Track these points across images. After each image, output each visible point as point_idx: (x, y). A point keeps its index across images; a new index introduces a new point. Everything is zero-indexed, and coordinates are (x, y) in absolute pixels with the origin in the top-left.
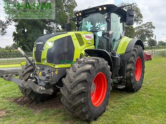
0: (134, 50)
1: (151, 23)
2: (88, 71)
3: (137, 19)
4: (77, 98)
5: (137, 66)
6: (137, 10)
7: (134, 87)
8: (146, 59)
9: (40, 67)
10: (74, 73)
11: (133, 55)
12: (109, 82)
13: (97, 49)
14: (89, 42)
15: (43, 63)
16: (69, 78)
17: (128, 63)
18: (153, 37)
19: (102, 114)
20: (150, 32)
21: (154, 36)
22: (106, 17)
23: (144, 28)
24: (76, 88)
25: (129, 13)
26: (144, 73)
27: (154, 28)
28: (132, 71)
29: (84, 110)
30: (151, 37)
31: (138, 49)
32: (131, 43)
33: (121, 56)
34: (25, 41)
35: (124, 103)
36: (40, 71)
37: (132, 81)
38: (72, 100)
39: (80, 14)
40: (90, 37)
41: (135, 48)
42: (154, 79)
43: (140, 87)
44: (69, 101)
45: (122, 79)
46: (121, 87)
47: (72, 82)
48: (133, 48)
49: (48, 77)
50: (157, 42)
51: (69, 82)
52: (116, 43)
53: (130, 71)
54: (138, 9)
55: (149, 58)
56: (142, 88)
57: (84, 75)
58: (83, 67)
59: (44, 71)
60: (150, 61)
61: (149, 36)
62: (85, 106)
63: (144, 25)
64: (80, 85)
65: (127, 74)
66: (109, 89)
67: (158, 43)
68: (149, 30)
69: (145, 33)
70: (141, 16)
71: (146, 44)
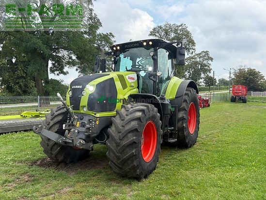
0: (186, 94)
1: (207, 53)
2: (139, 119)
3: (188, 47)
4: (128, 150)
5: (190, 114)
6: (187, 34)
7: (187, 141)
8: (202, 105)
9: (77, 116)
10: (122, 122)
11: (185, 101)
12: (159, 133)
13: (140, 94)
14: (133, 84)
15: (82, 111)
16: (117, 128)
17: (179, 110)
18: (210, 72)
19: (152, 171)
20: (206, 66)
21: (212, 71)
22: (152, 54)
23: (198, 60)
24: (126, 139)
25: (179, 51)
26: (199, 123)
27: (212, 59)
28: (184, 121)
29: (135, 164)
30: (208, 73)
31: (191, 92)
32: (183, 86)
33: (171, 101)
34: (12, 77)
35: (176, 160)
36: (78, 121)
37: (185, 133)
38: (121, 153)
39: (118, 48)
40: (133, 79)
41: (187, 92)
42: (212, 131)
43: (195, 142)
44: (117, 154)
45: (173, 130)
46: (172, 141)
47: (120, 132)
48: (185, 92)
49: (88, 128)
50: (217, 80)
51: (117, 133)
52: (164, 85)
53: (183, 120)
54: (188, 32)
55: (206, 104)
56: (197, 144)
57: (134, 124)
58: (133, 114)
59: (83, 121)
60: (208, 108)
61: (205, 71)
62: (136, 159)
63: (197, 55)
64: (130, 135)
65: (179, 125)
66: (160, 142)
67: (218, 82)
68: (205, 62)
69: (199, 67)
70: (193, 44)
71: (201, 82)
